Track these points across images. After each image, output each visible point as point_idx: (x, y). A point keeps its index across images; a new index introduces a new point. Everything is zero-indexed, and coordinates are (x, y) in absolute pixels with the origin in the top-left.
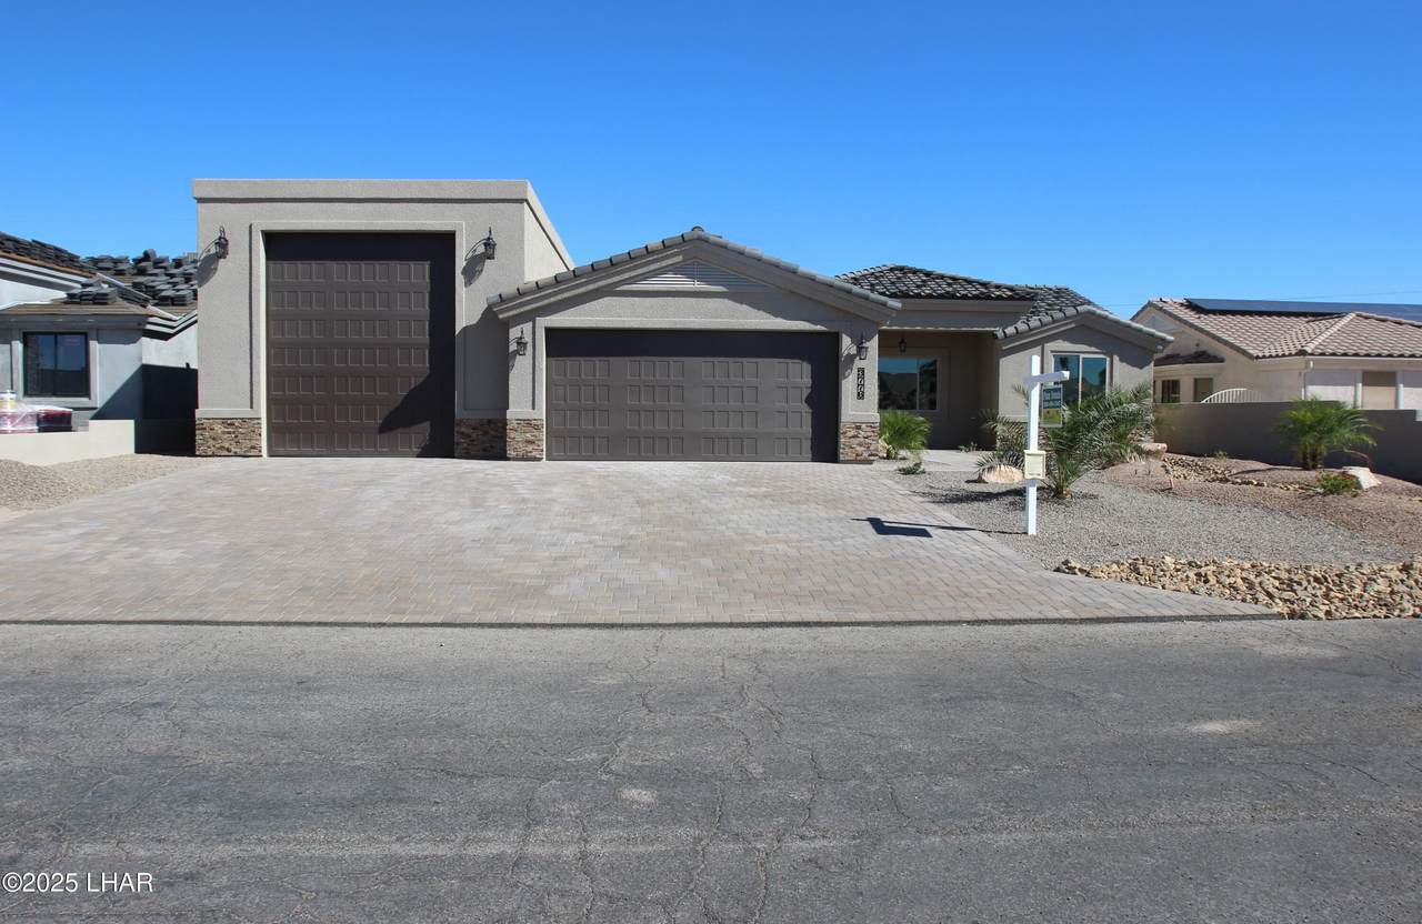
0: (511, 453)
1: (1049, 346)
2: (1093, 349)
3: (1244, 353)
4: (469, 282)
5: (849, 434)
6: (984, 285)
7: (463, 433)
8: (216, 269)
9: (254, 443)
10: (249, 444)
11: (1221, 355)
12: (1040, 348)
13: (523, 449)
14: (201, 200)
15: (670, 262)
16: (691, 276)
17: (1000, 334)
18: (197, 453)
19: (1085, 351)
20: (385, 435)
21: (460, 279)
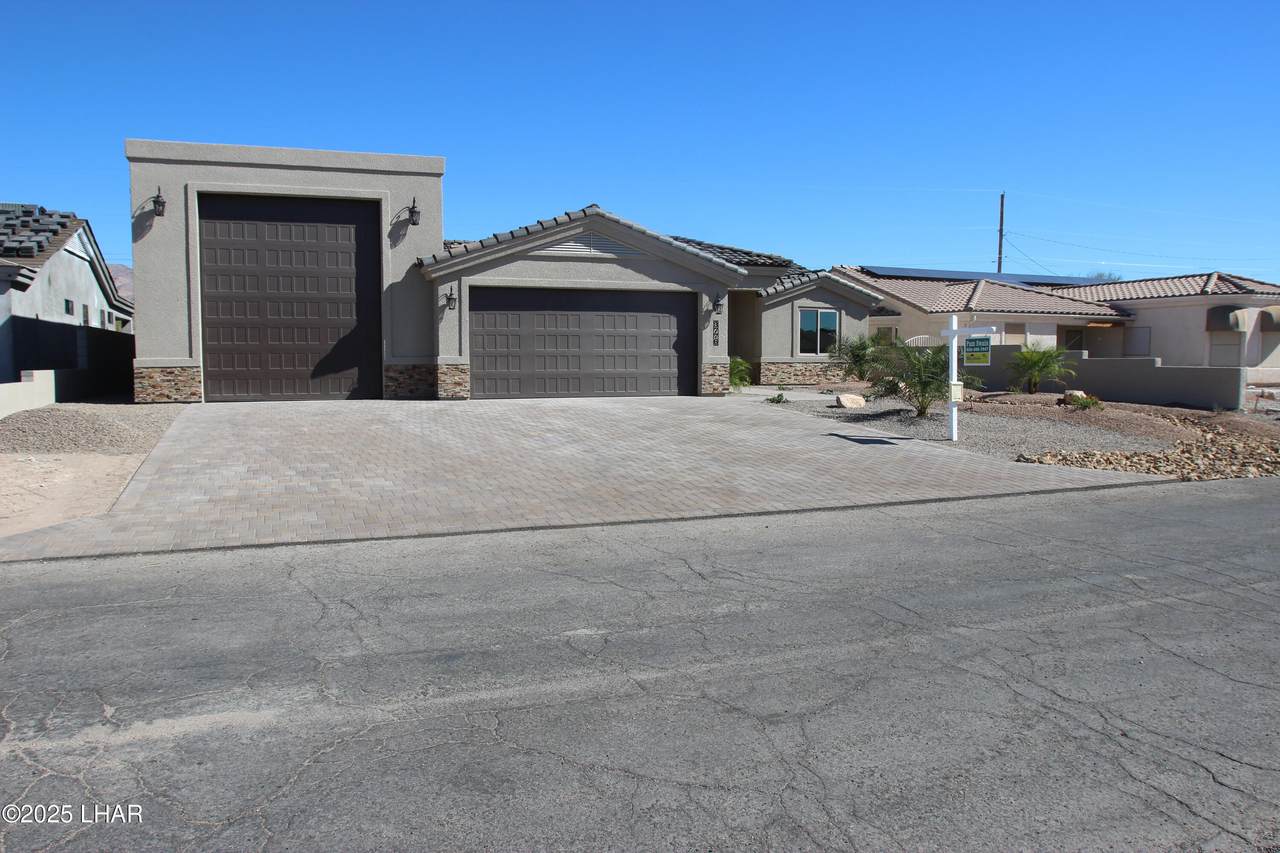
0: (442, 393)
1: (798, 303)
2: (827, 305)
3: (920, 309)
4: (394, 244)
5: (708, 373)
6: (748, 254)
7: (391, 378)
8: (151, 226)
9: (193, 390)
10: (188, 391)
11: (897, 310)
12: (790, 304)
13: (453, 390)
14: (132, 159)
15: (572, 232)
16: (588, 244)
17: (764, 294)
18: (136, 400)
19: (822, 307)
20: (317, 380)
21: (386, 242)
